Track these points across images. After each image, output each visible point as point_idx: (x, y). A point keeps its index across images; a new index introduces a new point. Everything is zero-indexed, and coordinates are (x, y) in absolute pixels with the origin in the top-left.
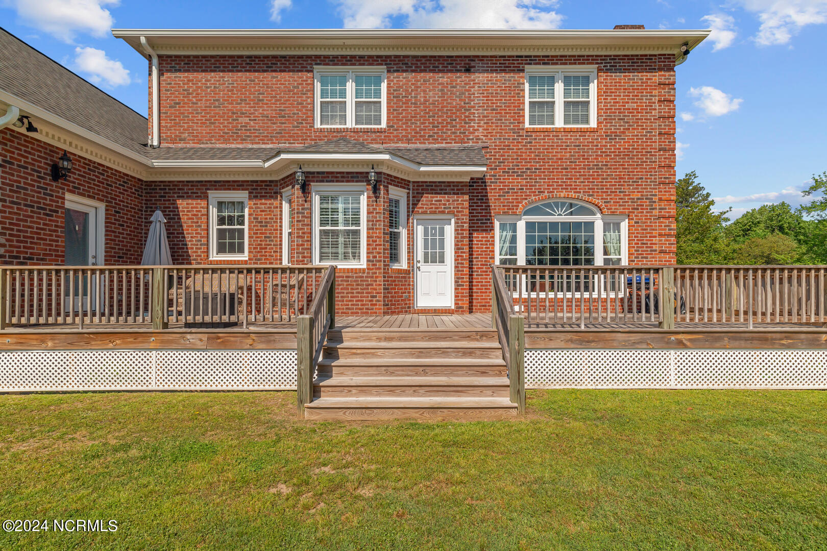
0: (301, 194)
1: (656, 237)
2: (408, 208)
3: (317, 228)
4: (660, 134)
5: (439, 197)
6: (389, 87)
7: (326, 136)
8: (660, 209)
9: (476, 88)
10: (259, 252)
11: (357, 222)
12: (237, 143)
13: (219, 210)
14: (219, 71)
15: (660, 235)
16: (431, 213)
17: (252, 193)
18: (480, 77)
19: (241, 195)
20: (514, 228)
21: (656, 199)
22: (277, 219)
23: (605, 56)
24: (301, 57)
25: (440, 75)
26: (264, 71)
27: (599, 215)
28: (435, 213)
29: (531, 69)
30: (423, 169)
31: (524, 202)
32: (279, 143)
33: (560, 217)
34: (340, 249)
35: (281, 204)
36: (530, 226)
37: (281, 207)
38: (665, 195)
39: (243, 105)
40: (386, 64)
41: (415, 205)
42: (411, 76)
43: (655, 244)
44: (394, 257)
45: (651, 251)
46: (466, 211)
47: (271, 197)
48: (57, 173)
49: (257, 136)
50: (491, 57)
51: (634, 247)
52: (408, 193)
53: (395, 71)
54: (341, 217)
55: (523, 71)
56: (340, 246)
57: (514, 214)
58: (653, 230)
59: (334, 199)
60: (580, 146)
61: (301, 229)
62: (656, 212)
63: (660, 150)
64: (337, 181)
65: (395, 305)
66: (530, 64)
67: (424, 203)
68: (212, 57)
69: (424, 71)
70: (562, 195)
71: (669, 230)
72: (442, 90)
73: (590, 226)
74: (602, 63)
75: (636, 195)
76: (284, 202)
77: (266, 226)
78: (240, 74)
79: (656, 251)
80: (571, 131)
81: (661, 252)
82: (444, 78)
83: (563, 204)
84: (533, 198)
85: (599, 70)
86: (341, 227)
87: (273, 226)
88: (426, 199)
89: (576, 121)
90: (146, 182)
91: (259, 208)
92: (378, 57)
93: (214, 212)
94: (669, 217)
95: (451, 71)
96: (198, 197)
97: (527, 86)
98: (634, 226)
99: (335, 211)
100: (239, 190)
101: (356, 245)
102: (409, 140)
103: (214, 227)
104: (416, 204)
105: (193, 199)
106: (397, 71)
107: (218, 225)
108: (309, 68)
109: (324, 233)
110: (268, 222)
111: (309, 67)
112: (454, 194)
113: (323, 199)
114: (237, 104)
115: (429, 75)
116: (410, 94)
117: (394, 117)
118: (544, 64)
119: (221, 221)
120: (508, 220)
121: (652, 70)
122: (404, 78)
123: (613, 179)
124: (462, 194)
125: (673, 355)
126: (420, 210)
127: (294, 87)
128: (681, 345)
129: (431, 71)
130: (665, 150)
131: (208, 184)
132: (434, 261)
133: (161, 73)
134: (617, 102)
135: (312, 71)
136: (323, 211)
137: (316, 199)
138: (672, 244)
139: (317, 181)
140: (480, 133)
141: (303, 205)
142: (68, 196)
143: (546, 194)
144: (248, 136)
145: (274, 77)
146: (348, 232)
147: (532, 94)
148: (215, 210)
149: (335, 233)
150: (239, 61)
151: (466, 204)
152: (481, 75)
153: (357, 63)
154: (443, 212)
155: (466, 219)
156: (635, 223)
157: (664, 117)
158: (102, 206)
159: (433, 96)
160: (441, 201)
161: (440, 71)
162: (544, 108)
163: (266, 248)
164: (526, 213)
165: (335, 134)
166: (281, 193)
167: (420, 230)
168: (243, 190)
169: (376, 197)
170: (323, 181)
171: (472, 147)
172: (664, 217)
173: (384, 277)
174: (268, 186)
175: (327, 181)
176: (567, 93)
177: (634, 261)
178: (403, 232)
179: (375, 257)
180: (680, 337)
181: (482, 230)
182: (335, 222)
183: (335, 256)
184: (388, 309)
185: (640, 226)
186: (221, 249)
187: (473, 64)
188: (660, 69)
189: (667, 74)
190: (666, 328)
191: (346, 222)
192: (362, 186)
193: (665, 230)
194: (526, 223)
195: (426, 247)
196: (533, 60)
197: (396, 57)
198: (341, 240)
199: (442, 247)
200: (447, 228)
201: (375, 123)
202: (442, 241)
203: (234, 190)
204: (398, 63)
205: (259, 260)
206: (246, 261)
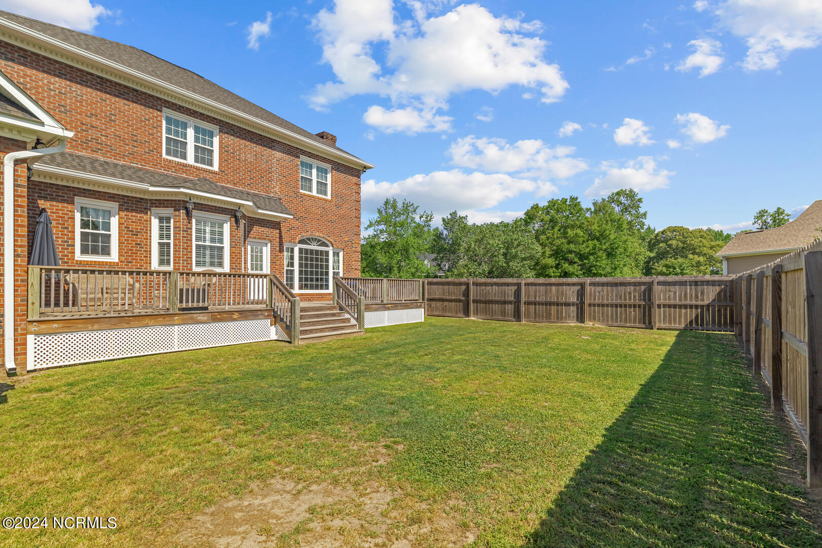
0: (185, 217)
1: (353, 262)
2: (245, 234)
3: (194, 243)
4: (355, 209)
5: (263, 229)
6: (221, 142)
7: (174, 167)
8: (354, 247)
9: (275, 160)
10: (130, 256)
11: (221, 241)
12: (86, 152)
14: (65, 79)
16: (259, 238)
17: (123, 205)
18: (278, 155)
19: (111, 206)
20: (292, 250)
21: (353, 242)
22: (147, 230)
23: (335, 162)
25: (255, 145)
27: (331, 248)
28: (260, 239)
29: (303, 158)
30: (260, 211)
31: (299, 236)
32: (131, 162)
33: (314, 247)
34: (207, 258)
35: (150, 218)
36: (301, 250)
37: (150, 221)
38: (357, 240)
39: (93, 119)
40: (220, 126)
41: (249, 232)
43: (353, 265)
45: (351, 268)
46: (278, 240)
47: (141, 212)
49: (108, 151)
51: (345, 267)
52: (245, 224)
53: (226, 133)
54: (208, 236)
55: (299, 157)
56: (207, 256)
57: (294, 242)
58: (352, 257)
59: (206, 223)
60: (324, 208)
63: (355, 217)
64: (212, 212)
66: (302, 155)
67: (255, 231)
69: (245, 139)
70: (316, 234)
72: (256, 156)
73: (327, 253)
74: (333, 165)
75: (346, 239)
76: (153, 218)
77: (137, 235)
78: (89, 90)
79: (353, 269)
80: (320, 199)
81: (355, 270)
82: (258, 148)
83: (316, 240)
84: (303, 234)
85: (332, 168)
86: (208, 243)
87: (143, 236)
88: (256, 229)
89: (322, 193)
91: (130, 219)
92: (214, 118)
93: (78, 216)
94: (358, 251)
95: (261, 145)
96: (63, 201)
97: (300, 166)
99: (205, 232)
100: (110, 201)
101: (221, 257)
102: (235, 184)
103: (78, 230)
104: (250, 232)
105: (58, 201)
107: (81, 228)
108: (159, 108)
109: (198, 247)
110: (139, 232)
111: (159, 106)
112: (271, 228)
113: (198, 222)
114: (86, 116)
115: (248, 143)
116: (236, 152)
117: (225, 165)
118: (309, 157)
119: (85, 224)
120: (290, 246)
121: (353, 175)
122: (232, 139)
123: (337, 228)
124: (276, 229)
125: (386, 312)
126: (252, 236)
127: (146, 120)
128: (388, 309)
129: (249, 141)
130: (357, 218)
131: (77, 190)
132: (257, 270)
135: (161, 111)
136: (198, 231)
138: (359, 266)
139: (199, 210)
140: (277, 189)
143: (309, 232)
144: (99, 149)
145: (126, 105)
146: (211, 248)
147: (302, 171)
148: (79, 214)
149: (204, 247)
150: (89, 77)
151: (278, 235)
152: (278, 153)
153: (199, 118)
154: (265, 239)
155: (277, 244)
156: (345, 254)
157: (357, 201)
159: (250, 158)
160: (264, 231)
161: (254, 143)
162: (307, 182)
163: (137, 253)
164: (299, 243)
165: (181, 167)
166: (150, 210)
167: (249, 248)
168: (114, 201)
169: (237, 226)
170: (202, 210)
171: (273, 197)
174: (138, 202)
175: (205, 211)
176: (318, 176)
177: (345, 274)
179: (237, 266)
180: (389, 306)
182: (205, 240)
183: (204, 264)
185: (347, 255)
186: (85, 251)
187: (273, 144)
188: (356, 176)
189: (358, 179)
190: (384, 303)
191: (213, 240)
192: (227, 217)
193: (357, 258)
194: (299, 248)
195: (252, 260)
196: (304, 153)
197: (226, 123)
198: (208, 252)
199: (261, 261)
200: (264, 249)
201: (208, 165)
202: (261, 257)
203: (104, 200)
204: (228, 128)
205: (130, 262)
206: (117, 263)
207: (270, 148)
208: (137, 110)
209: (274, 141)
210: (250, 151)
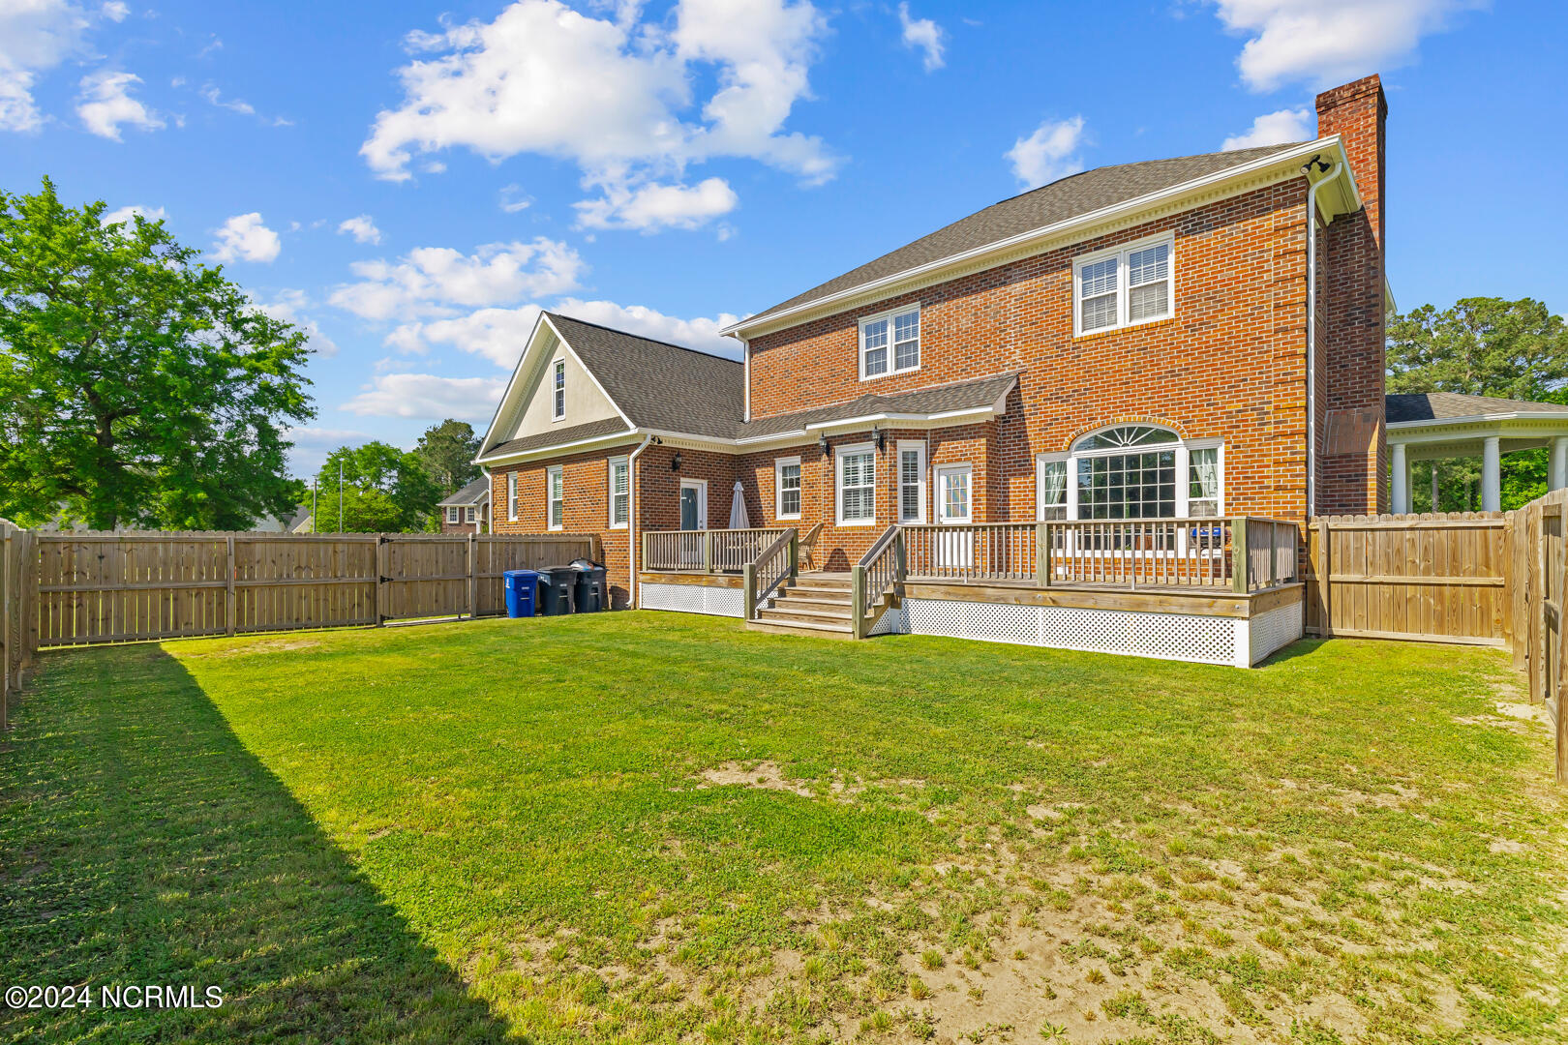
0: (828, 458)
1: (1269, 466)
2: (927, 459)
3: (841, 488)
4: (1277, 306)
5: (955, 444)
6: (923, 323)
7: (869, 388)
8: (1275, 423)
9: (1013, 302)
10: (808, 512)
11: (871, 480)
12: (800, 408)
13: (784, 474)
14: (788, 344)
15: (1277, 463)
16: (948, 462)
17: (805, 457)
18: (1018, 288)
19: (796, 460)
20: (1063, 466)
21: (1269, 408)
23: (1184, 213)
24: (847, 313)
25: (973, 297)
26: (820, 335)
27: (1181, 441)
28: (953, 461)
29: (1080, 261)
30: (931, 417)
31: (1071, 433)
32: (831, 402)
33: (1126, 449)
34: (859, 507)
36: (1083, 464)
38: (1284, 401)
40: (920, 299)
41: (932, 454)
42: (943, 306)
43: (1268, 477)
44: (910, 511)
45: (1260, 488)
46: (984, 457)
47: (817, 459)
48: (675, 466)
50: (1030, 259)
51: (1231, 484)
52: (924, 444)
53: (928, 305)
54: (861, 475)
55: (1070, 265)
56: (859, 504)
57: (1060, 450)
58: (1265, 455)
59: (855, 459)
60: (1146, 349)
61: (827, 490)
62: (1270, 429)
63: (1276, 332)
64: (854, 442)
66: (1078, 254)
67: (942, 451)
68: (784, 331)
69: (957, 297)
70: (1121, 419)
71: (1292, 454)
72: (976, 314)
73: (1169, 459)
74: (1179, 225)
75: (1233, 408)
77: (813, 487)
78: (802, 342)
79: (1269, 487)
80: (1138, 329)
81: (1278, 488)
82: (976, 300)
83: (1131, 430)
84: (1082, 427)
85: (1178, 235)
86: (861, 486)
88: (944, 447)
89: (1145, 314)
90: (737, 456)
91: (809, 470)
92: (912, 293)
93: (779, 477)
94: (1293, 434)
95: (985, 289)
96: (768, 465)
97: (1077, 282)
98: (1231, 453)
99: (855, 470)
100: (795, 455)
103: (780, 490)
104: (935, 454)
105: (765, 467)
106: (930, 304)
107: (783, 488)
108: (855, 322)
109: (847, 493)
111: (856, 320)
112: (971, 438)
113: (847, 459)
115: (961, 300)
116: (943, 326)
117: (929, 355)
118: (1098, 248)
119: (785, 484)
120: (1055, 457)
121: (1264, 211)
122: (936, 310)
123: (1197, 387)
124: (979, 437)
125: (1041, 612)
126: (939, 460)
127: (843, 344)
129: (964, 295)
130: (1285, 330)
131: (774, 454)
132: (956, 515)
133: (751, 356)
134: (1204, 275)
135: (857, 325)
136: (847, 471)
137: (840, 461)
138: (1297, 476)
139: (838, 445)
140: (1017, 356)
141: (828, 468)
142: (682, 479)
143: (1099, 420)
144: (807, 401)
145: (827, 339)
146: (865, 490)
147: (1087, 288)
148: (780, 475)
149: (856, 492)
150: (802, 330)
151: (984, 449)
152: (1018, 285)
153: (899, 304)
154: (959, 460)
155: (983, 465)
156: (1234, 447)
157: (1284, 280)
158: (705, 482)
159: (965, 323)
160: (957, 448)
161: (974, 292)
162: (1101, 306)
163: (813, 508)
164: (1079, 448)
165: (877, 387)
167: (941, 481)
168: (798, 455)
169: (883, 454)
170: (843, 444)
171: (1008, 374)
172: (1284, 435)
174: (812, 449)
175: (847, 443)
176: (1134, 277)
177: (1231, 504)
178: (922, 486)
179: (882, 514)
181: (1021, 474)
182: (855, 481)
183: (856, 514)
185: (1242, 452)
186: (785, 510)
187: (1008, 274)
188: (1277, 207)
189: (1289, 211)
192: (871, 444)
193: (1286, 454)
194: (1079, 460)
195: (949, 500)
196: (1081, 248)
197: (929, 288)
198: (862, 498)
199: (965, 499)
200: (969, 477)
201: (911, 365)
202: (965, 492)
203: (790, 455)
204: (930, 295)
205: (808, 519)
206: (799, 520)
207: (1004, 284)
208: (835, 337)
209: (1006, 268)
210: (962, 311)
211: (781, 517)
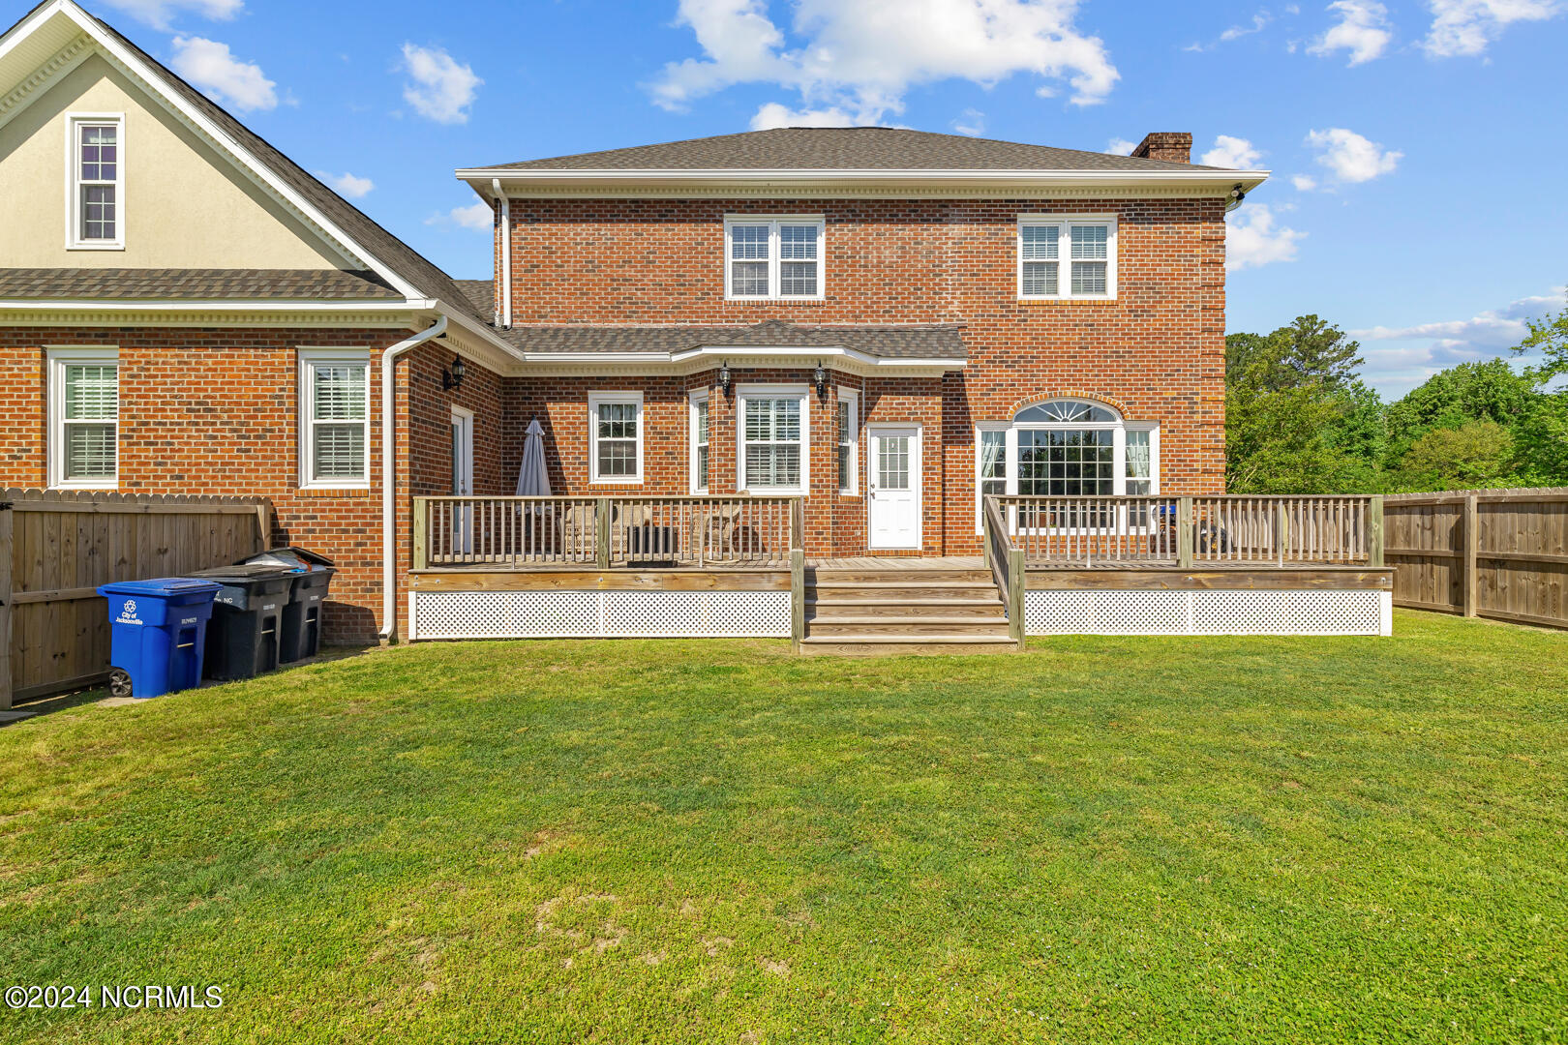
0: (724, 399)
1: (1197, 451)
2: (860, 413)
3: (742, 443)
4: (1204, 308)
5: (901, 399)
6: (828, 243)
7: (741, 312)
8: (1203, 413)
9: (950, 245)
10: (658, 473)
11: (795, 434)
12: (618, 322)
13: (601, 417)
14: (594, 221)
15: (1204, 449)
16: (891, 420)
17: (648, 393)
18: (956, 230)
19: (634, 396)
20: (1002, 438)
21: (1198, 399)
22: (682, 428)
23: (1128, 200)
24: (706, 202)
25: (900, 227)
26: (656, 221)
27: (1119, 421)
28: (896, 420)
29: (1025, 219)
30: (882, 362)
31: (1016, 402)
32: (677, 321)
33: (1066, 424)
34: (771, 469)
35: (688, 408)
36: (1024, 436)
37: (688, 413)
38: (1210, 394)
39: (626, 268)
40: (825, 212)
41: (869, 409)
42: (859, 228)
43: (1197, 461)
44: (843, 481)
45: (1191, 470)
46: (939, 418)
47: (675, 399)
48: (450, 382)
49: (645, 312)
50: (971, 201)
51: (1167, 465)
52: (860, 394)
53: (837, 221)
54: (773, 427)
55: (1014, 221)
56: (771, 466)
57: (1002, 419)
58: (1194, 441)
59: (766, 404)
60: (1092, 325)
61: (724, 444)
62: (1198, 417)
63: (1204, 331)
64: (771, 381)
65: (845, 544)
66: (1025, 211)
67: (882, 406)
68: (584, 201)
69: (877, 221)
70: (1069, 393)
71: (1216, 441)
72: (903, 248)
73: (1108, 436)
74: (1124, 210)
75: (1170, 394)
76: (691, 406)
77: (668, 438)
78: (621, 226)
79: (1197, 470)
80: (1081, 304)
81: (1205, 472)
82: (907, 231)
83: (1070, 405)
84: (1029, 397)
85: (1121, 220)
86: (773, 441)
87: (676, 438)
88: (885, 401)
89: (1088, 289)
90: (505, 378)
91: (657, 413)
92: (813, 201)
93: (595, 420)
94: (1216, 424)
95: (914, 221)
96: (575, 400)
97: (1020, 240)
98: (1167, 436)
99: (766, 420)
100: (631, 389)
101: (794, 465)
102: (856, 317)
103: (595, 439)
104: (871, 409)
105: (568, 401)
106: (840, 221)
107: (600, 436)
108: (718, 218)
109: (751, 449)
110: (671, 433)
111: (717, 215)
112: (922, 394)
113: (752, 404)
114: (618, 266)
115: (883, 227)
116: (859, 253)
117: (836, 285)
118: (1044, 211)
119: (604, 430)
120: (994, 427)
121: (1193, 220)
122: (849, 231)
123: (1139, 371)
124: (933, 394)
125: (1190, 596)
126: (876, 417)
127: (698, 244)
128: (1199, 585)
129: (887, 221)
130: (1210, 331)
131: (591, 381)
132: (893, 485)
133: (513, 226)
134: (1145, 265)
135: (721, 221)
136: (751, 420)
137: (741, 404)
138: (1220, 461)
139: (745, 381)
140: (955, 307)
141: (726, 412)
142: (453, 406)
143: (1046, 391)
144: (634, 312)
145: (669, 230)
146: (780, 449)
147: (1027, 250)
148: (596, 416)
149: (766, 449)
150: (621, 207)
151: (939, 408)
152: (956, 227)
153: (785, 210)
154: (907, 419)
155: (938, 428)
156: (1170, 431)
157: (1209, 286)
158: (469, 414)
159: (889, 255)
160: (904, 404)
161: (900, 221)
162: (1043, 272)
163: (668, 468)
164: (1020, 418)
165: (754, 309)
166: (687, 394)
167: (874, 444)
168: (636, 389)
169: (822, 402)
170: (752, 381)
171: (944, 326)
172: (1209, 424)
173: (833, 507)
174: (670, 383)
175: (758, 381)
176: (1075, 250)
177: (1167, 485)
178: (853, 446)
179: (822, 481)
180: (1198, 576)
181: (960, 442)
182: (766, 435)
183: (766, 480)
184: (838, 550)
185: (1176, 436)
186: (604, 469)
187: (945, 211)
188: (1205, 219)
189: (1214, 226)
190: (1183, 566)
191: (780, 435)
192: (804, 387)
193: (1210, 441)
194: (1019, 431)
195: (883, 466)
196: (1028, 206)
197: (838, 201)
198: (773, 457)
199: (905, 466)
200: (911, 440)
201: (808, 293)
202: (905, 457)
203: (624, 389)
204: (841, 210)
205: (658, 484)
206: (641, 486)
207: (939, 221)
208: (683, 233)
209: (944, 204)
210: (887, 242)
211: (596, 479)
